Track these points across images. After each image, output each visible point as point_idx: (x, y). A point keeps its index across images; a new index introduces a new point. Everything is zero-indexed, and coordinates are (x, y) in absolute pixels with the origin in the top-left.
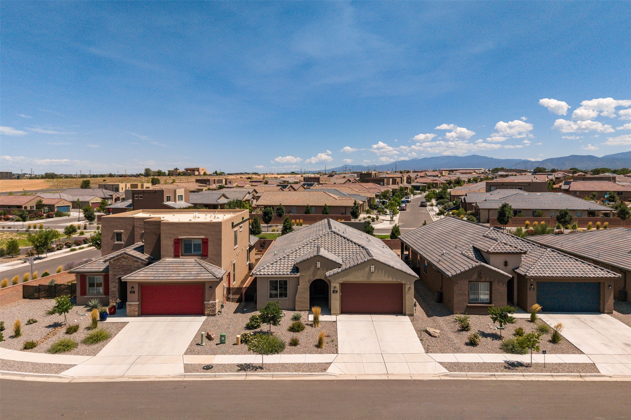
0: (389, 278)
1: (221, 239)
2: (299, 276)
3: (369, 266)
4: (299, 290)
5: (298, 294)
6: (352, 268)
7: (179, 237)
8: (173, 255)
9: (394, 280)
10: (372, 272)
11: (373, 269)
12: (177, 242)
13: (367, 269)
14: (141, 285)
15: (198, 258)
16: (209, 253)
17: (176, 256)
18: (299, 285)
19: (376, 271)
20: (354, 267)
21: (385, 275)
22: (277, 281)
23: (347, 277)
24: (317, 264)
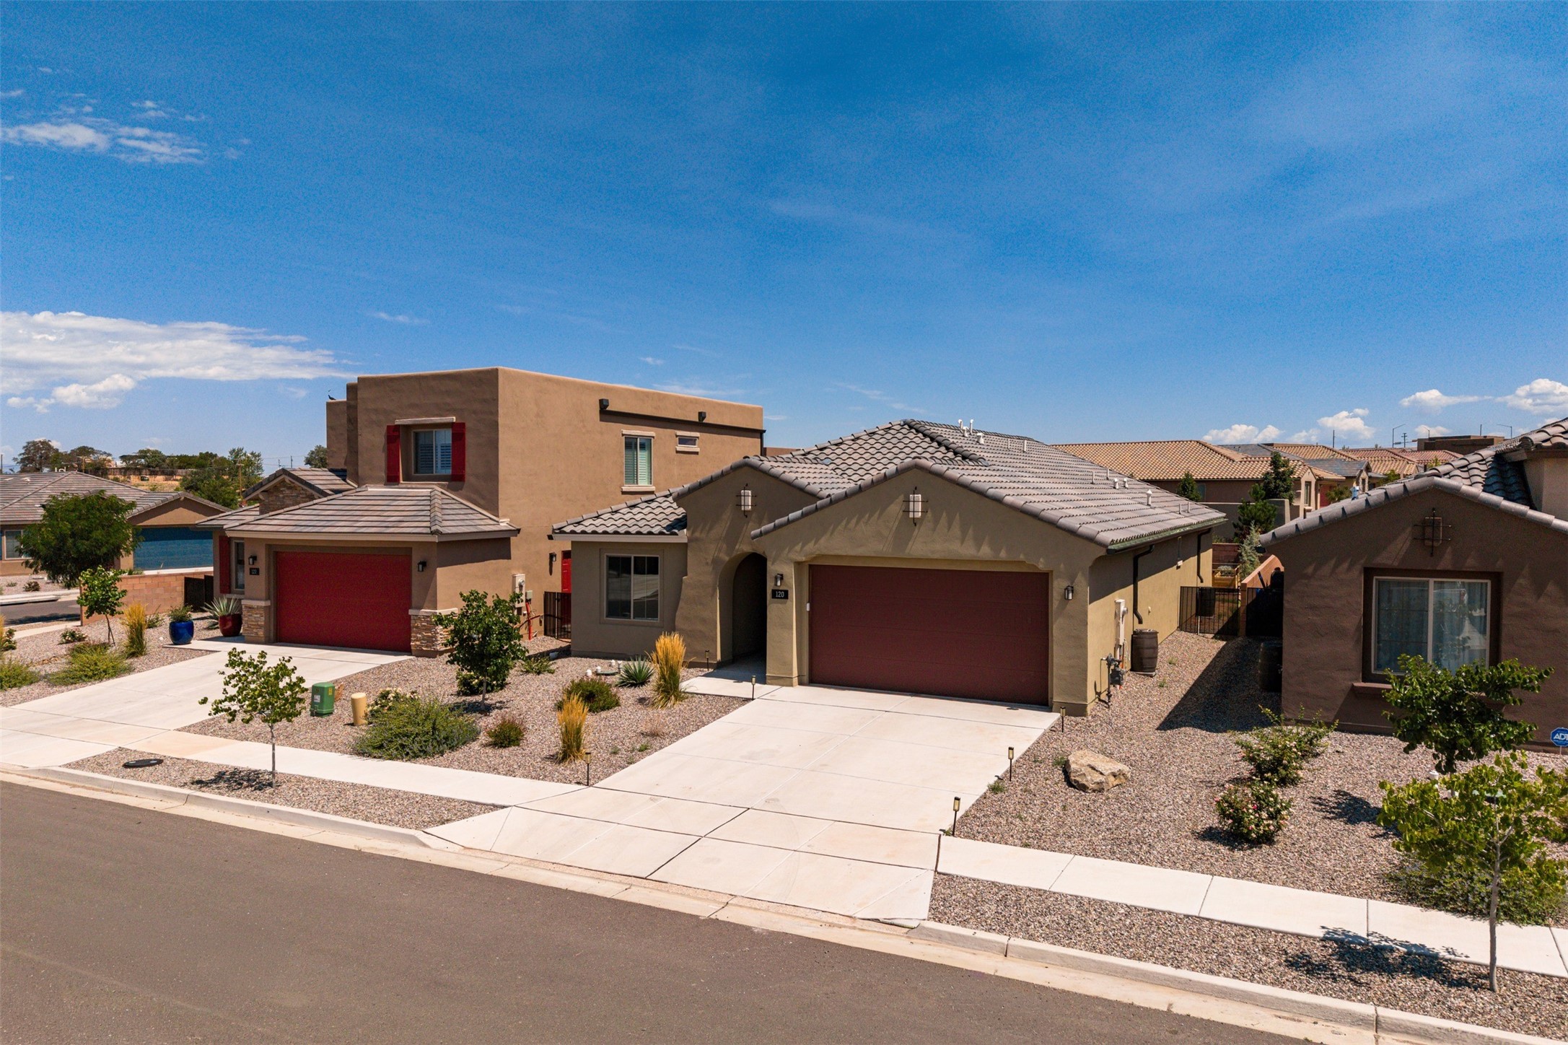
0: (978, 546)
1: (497, 423)
2: (686, 541)
3: (901, 498)
4: (686, 592)
5: (681, 604)
6: (841, 503)
7: (398, 422)
8: (383, 475)
9: (1003, 555)
10: (915, 522)
11: (917, 507)
12: (394, 434)
13: (895, 508)
14: (277, 554)
15: (442, 486)
16: (468, 470)
17: (392, 479)
18: (686, 575)
19: (929, 514)
20: (847, 501)
21: (964, 533)
22: (630, 558)
23: (822, 541)
24: (740, 496)
